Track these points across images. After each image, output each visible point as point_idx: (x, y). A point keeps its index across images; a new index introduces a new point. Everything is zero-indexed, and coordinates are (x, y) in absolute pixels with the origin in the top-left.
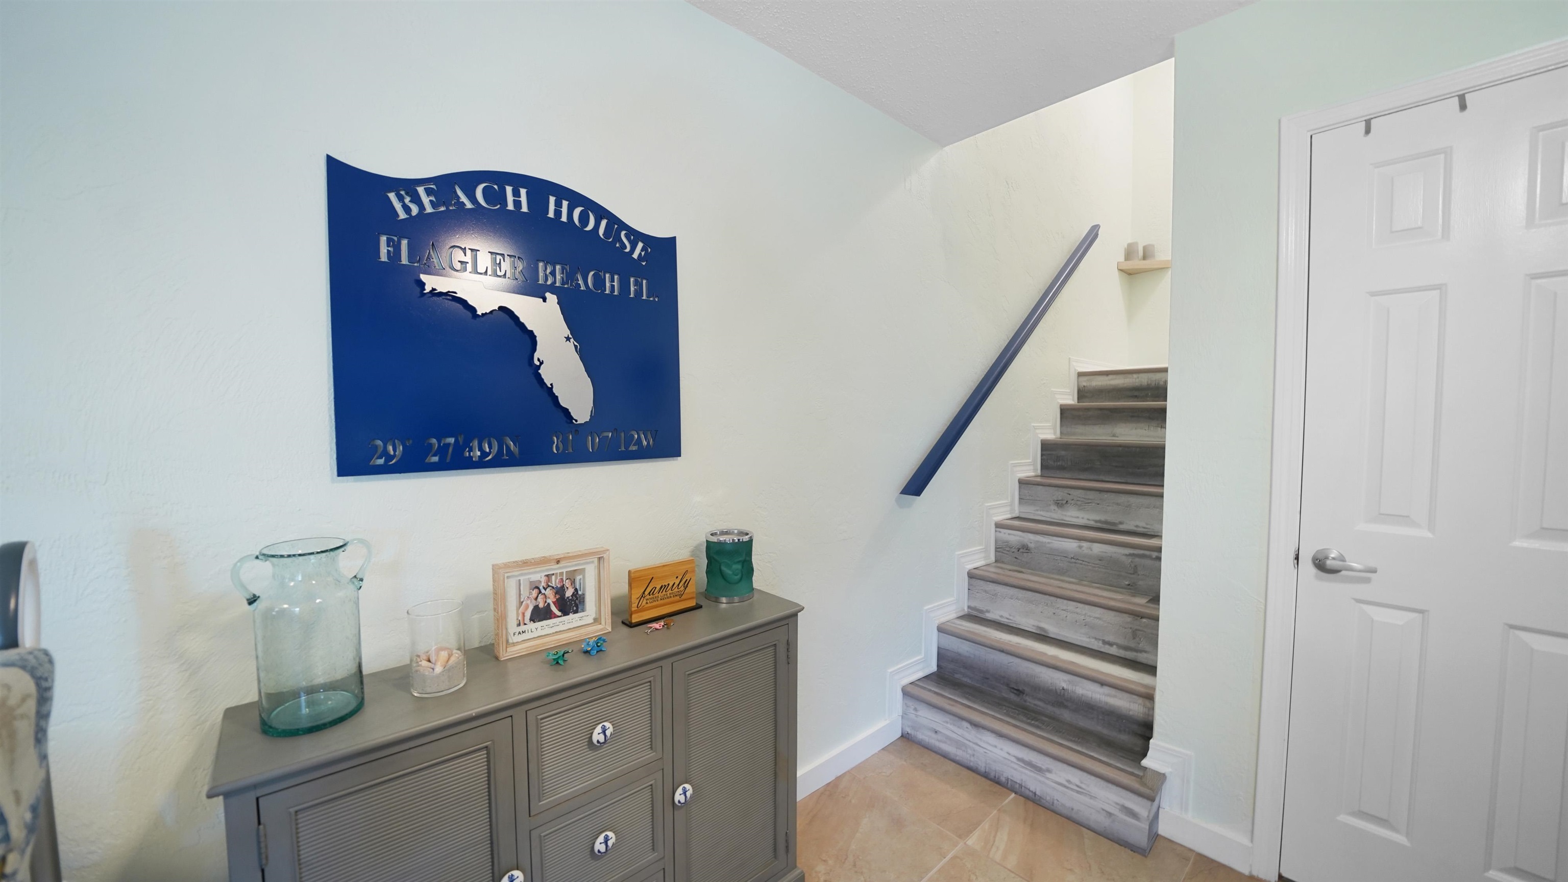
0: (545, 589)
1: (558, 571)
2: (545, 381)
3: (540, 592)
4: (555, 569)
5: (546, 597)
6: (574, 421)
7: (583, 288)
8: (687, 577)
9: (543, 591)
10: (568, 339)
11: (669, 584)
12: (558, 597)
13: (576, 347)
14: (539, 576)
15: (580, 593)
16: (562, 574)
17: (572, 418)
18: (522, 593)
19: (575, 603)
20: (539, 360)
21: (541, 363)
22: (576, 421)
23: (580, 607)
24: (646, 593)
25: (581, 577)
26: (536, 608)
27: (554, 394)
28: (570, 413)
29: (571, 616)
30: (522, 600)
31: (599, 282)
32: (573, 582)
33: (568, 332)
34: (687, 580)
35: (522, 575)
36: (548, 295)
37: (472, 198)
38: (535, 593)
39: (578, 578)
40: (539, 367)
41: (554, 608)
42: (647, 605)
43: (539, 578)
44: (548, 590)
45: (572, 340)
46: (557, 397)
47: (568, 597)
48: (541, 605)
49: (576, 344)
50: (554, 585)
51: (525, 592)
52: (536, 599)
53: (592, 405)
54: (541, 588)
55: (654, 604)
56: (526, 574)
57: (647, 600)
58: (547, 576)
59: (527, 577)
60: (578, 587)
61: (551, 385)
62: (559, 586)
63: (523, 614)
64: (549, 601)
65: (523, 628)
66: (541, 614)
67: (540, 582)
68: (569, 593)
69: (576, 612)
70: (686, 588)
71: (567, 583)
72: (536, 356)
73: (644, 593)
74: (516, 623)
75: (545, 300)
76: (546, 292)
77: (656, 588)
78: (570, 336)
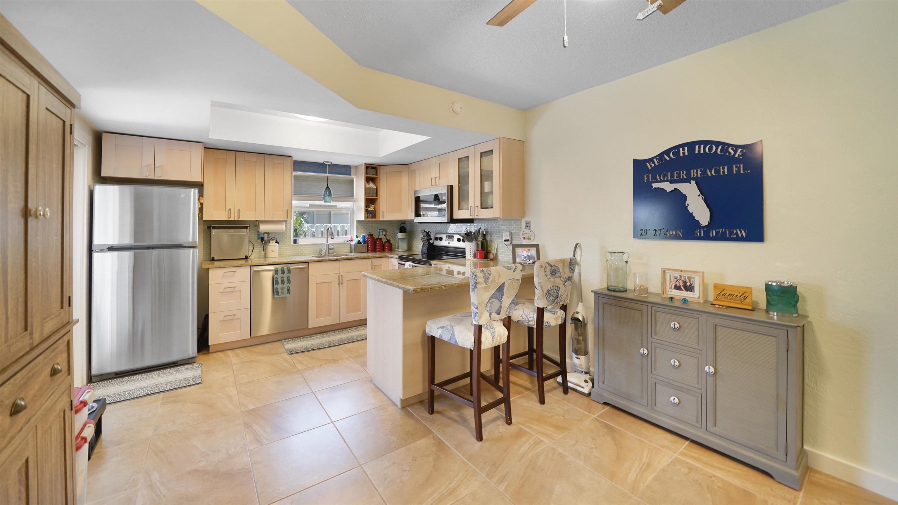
0: (679, 280)
1: (684, 275)
2: (690, 211)
3: (677, 280)
4: (682, 274)
5: (679, 283)
6: (701, 225)
7: (710, 175)
8: (746, 295)
9: (678, 280)
10: (699, 195)
11: (734, 295)
12: (684, 284)
13: (702, 198)
14: (677, 275)
15: (692, 285)
16: (685, 277)
17: (700, 224)
18: (671, 279)
19: (690, 288)
20: (687, 204)
21: (688, 205)
22: (702, 225)
23: (692, 291)
24: (721, 294)
25: (693, 280)
26: (676, 285)
27: (693, 215)
28: (699, 222)
29: (689, 292)
30: (671, 281)
31: (717, 171)
32: (690, 281)
33: (699, 193)
34: (745, 296)
35: (672, 273)
36: (692, 181)
37: (669, 157)
38: (676, 280)
39: (692, 280)
40: (687, 206)
41: (682, 287)
42: (721, 299)
43: (677, 276)
44: (680, 280)
45: (701, 196)
46: (694, 216)
47: (688, 286)
48: (678, 285)
49: (702, 197)
50: (682, 279)
51: (672, 279)
52: (676, 282)
53: (709, 219)
54: (678, 279)
55: (725, 300)
56: (673, 273)
57: (721, 297)
58: (680, 276)
59: (673, 274)
60: (692, 283)
61: (692, 212)
62: (684, 280)
63: (672, 286)
64: (680, 284)
65: (671, 290)
66: (677, 288)
67: (678, 277)
68: (688, 284)
69: (691, 291)
70: (745, 300)
71: (687, 281)
72: (686, 203)
73: (720, 293)
74: (669, 288)
75: (690, 183)
76: (691, 180)
77: (726, 294)
78: (700, 194)
